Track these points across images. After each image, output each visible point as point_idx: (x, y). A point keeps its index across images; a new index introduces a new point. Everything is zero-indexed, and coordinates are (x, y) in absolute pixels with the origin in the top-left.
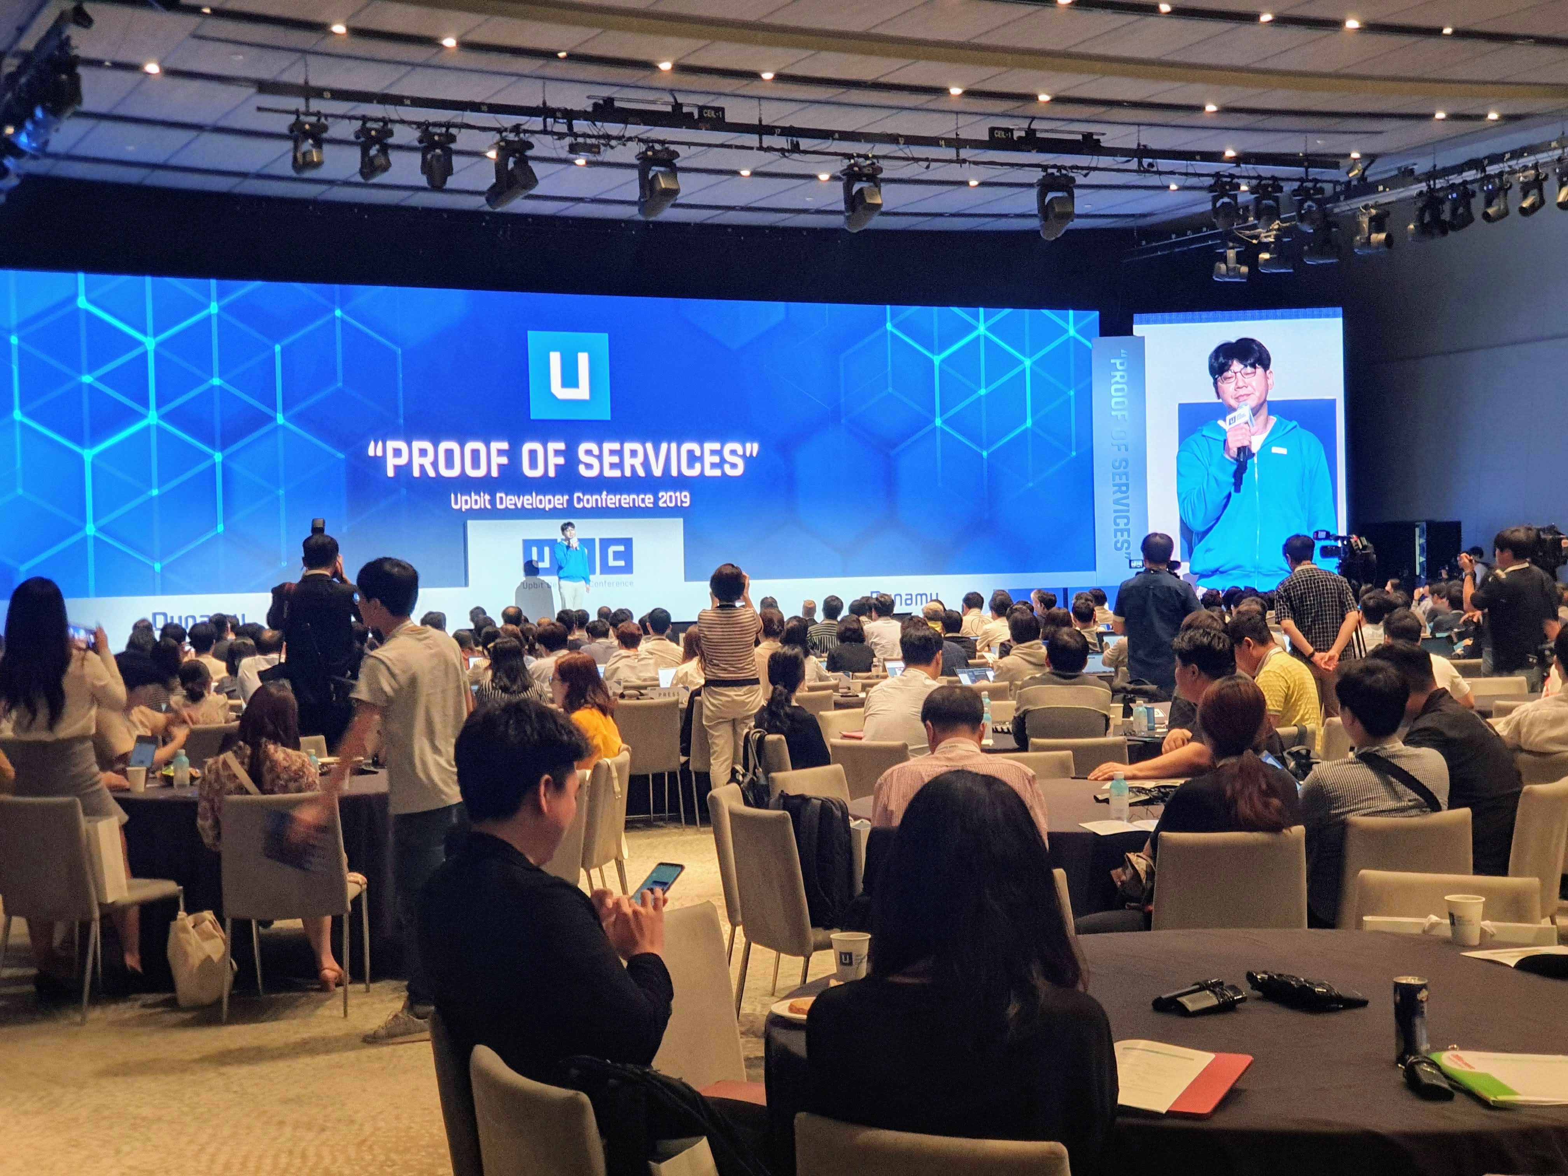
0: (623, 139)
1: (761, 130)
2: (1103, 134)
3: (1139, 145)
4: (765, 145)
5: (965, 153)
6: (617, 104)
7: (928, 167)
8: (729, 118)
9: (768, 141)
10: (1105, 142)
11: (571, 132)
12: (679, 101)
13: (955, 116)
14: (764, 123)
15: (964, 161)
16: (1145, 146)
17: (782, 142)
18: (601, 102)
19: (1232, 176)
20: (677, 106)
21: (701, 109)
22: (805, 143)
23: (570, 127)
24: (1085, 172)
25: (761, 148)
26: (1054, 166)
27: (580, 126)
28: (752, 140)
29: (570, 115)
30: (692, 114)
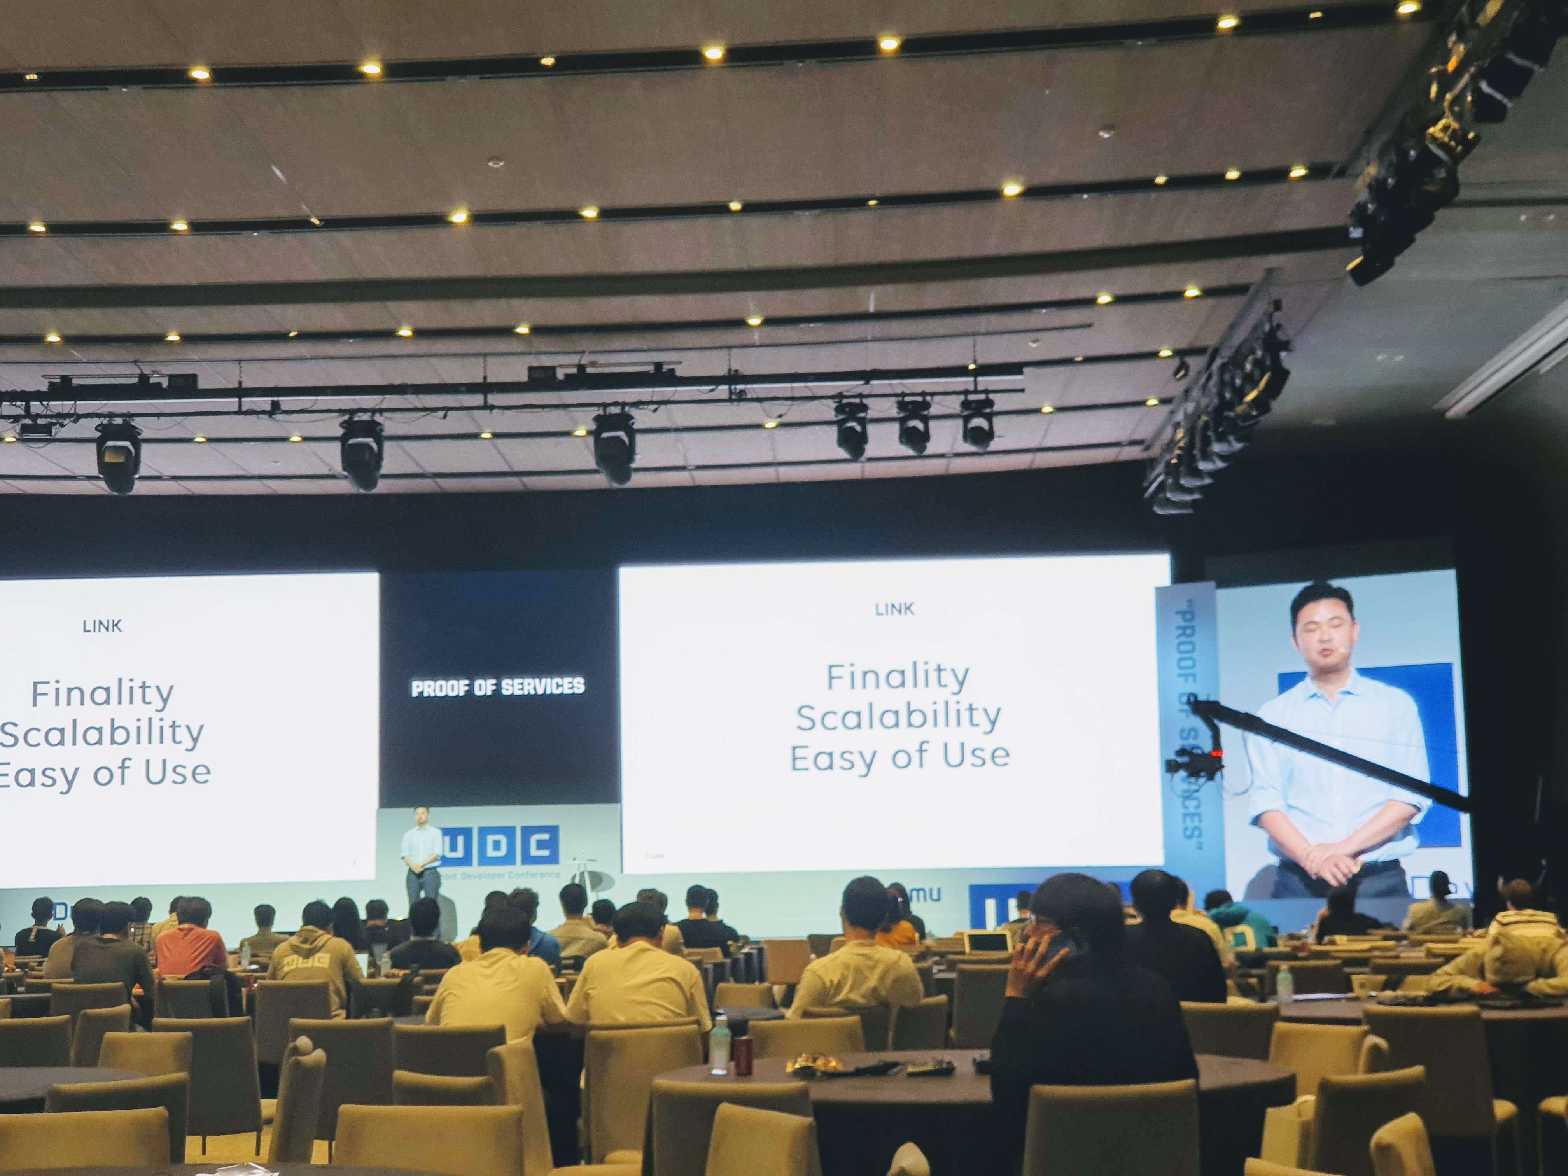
0: (77, 417)
1: (240, 392)
2: (680, 363)
3: (730, 370)
4: (244, 409)
5: (494, 399)
6: (75, 382)
7: (445, 417)
8: (202, 384)
9: (249, 402)
10: (680, 372)
11: (28, 414)
12: (145, 372)
13: (481, 360)
14: (244, 385)
15: (492, 407)
16: (736, 371)
17: (264, 403)
18: (58, 380)
19: (860, 396)
20: (144, 378)
21: (171, 377)
22: (287, 402)
23: (27, 408)
24: (653, 407)
25: (240, 412)
26: (616, 404)
27: (36, 407)
28: (231, 403)
29: (27, 396)
30: (159, 384)
